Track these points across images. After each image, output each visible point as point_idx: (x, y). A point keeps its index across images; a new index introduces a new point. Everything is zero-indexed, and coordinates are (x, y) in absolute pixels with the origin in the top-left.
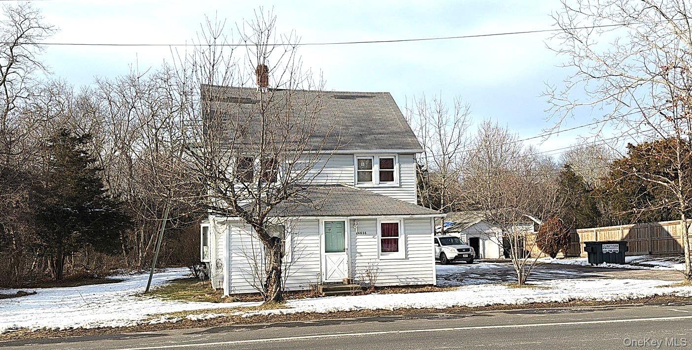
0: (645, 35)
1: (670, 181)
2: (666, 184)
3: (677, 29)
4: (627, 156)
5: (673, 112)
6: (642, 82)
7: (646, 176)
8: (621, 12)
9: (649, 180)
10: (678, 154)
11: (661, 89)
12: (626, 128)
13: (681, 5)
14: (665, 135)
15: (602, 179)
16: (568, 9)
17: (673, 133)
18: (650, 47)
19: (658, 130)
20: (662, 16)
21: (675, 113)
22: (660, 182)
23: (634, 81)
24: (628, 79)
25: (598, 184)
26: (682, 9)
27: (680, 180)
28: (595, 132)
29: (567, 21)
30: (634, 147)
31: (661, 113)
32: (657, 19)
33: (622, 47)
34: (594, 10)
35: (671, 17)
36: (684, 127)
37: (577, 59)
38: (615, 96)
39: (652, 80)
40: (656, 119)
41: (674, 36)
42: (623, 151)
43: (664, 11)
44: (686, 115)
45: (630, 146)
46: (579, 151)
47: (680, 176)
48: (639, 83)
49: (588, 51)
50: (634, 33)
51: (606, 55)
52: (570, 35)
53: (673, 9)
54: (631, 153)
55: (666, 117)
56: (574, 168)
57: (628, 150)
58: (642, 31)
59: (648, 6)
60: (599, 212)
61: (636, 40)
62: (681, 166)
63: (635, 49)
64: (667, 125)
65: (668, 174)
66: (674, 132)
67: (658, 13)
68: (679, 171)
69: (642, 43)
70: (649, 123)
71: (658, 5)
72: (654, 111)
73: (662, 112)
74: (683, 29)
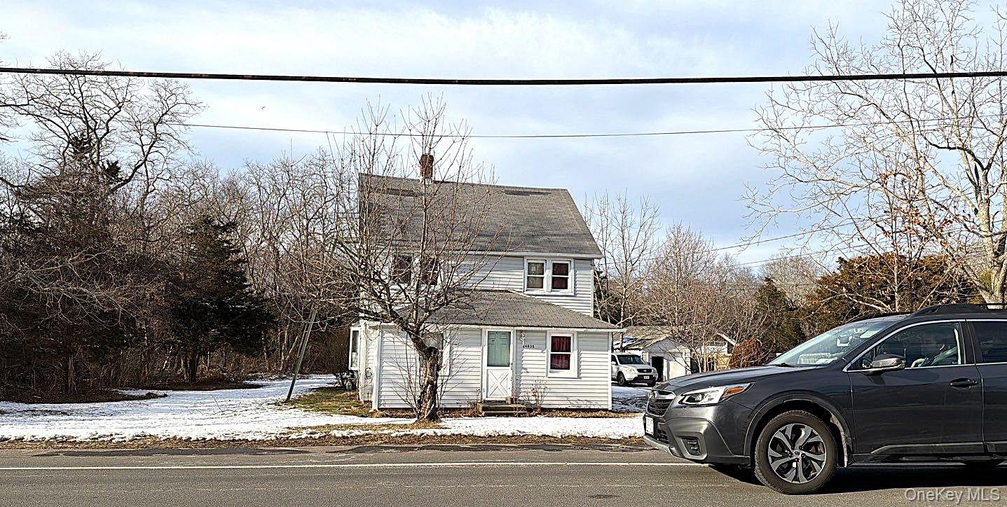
0: (862, 136)
1: (885, 305)
2: (880, 308)
3: (899, 131)
4: (838, 272)
5: (892, 227)
6: (857, 189)
7: (858, 298)
8: (835, 108)
9: (861, 302)
10: (896, 275)
11: (878, 197)
12: (836, 240)
13: (905, 104)
14: (881, 252)
15: (808, 297)
16: (774, 103)
17: (890, 250)
18: (868, 149)
19: (873, 246)
20: (882, 114)
21: (894, 227)
22: (873, 306)
23: (848, 187)
24: (840, 185)
25: (803, 302)
26: (906, 109)
27: (897, 304)
28: (801, 242)
29: (772, 116)
30: (846, 262)
31: (877, 225)
32: (876, 119)
33: (835, 148)
34: (805, 106)
35: (892, 117)
36: (903, 242)
37: (782, 160)
38: (826, 204)
39: (868, 187)
40: (871, 232)
41: (895, 138)
42: (833, 266)
43: (884, 109)
44: (906, 230)
45: (841, 260)
46: (781, 263)
47: (897, 300)
48: (854, 189)
49: (795, 151)
50: (849, 132)
51: (816, 155)
52: (775, 133)
53: (896, 108)
54: (842, 269)
55: (883, 230)
56: (777, 283)
57: (838, 264)
58: (858, 130)
59: (867, 103)
60: (804, 334)
61: (851, 141)
62: (898, 288)
63: (850, 151)
64: (885, 240)
65: (883, 296)
66: (892, 249)
67: (878, 112)
68: (896, 293)
69: (860, 145)
70: (863, 238)
71: (878, 102)
72: (869, 223)
73: (879, 224)
74: (906, 130)
